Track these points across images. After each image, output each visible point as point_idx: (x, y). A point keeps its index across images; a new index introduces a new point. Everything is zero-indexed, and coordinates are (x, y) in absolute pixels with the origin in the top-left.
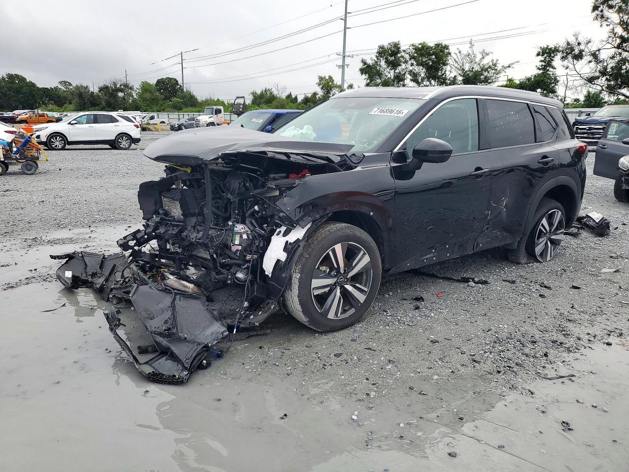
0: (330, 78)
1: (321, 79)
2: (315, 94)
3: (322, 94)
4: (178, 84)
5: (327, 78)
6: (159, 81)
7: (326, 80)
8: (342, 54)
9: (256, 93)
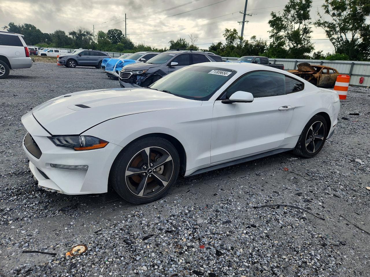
0: (235, 30)
1: (228, 31)
2: (220, 44)
3: (227, 43)
4: (122, 34)
5: (232, 30)
6: (109, 31)
7: (231, 32)
8: (243, 12)
9: (173, 42)
